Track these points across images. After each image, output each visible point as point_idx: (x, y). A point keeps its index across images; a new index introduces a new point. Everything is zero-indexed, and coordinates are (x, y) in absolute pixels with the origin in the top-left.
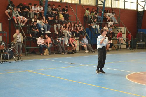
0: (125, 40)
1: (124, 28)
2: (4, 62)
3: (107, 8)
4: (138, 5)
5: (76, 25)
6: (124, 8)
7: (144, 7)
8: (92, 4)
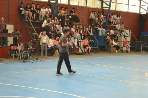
0: (130, 43)
1: (128, 31)
2: (26, 61)
3: (112, 11)
4: (141, 8)
5: (85, 27)
6: (128, 12)
7: (147, 11)
8: (97, 7)
